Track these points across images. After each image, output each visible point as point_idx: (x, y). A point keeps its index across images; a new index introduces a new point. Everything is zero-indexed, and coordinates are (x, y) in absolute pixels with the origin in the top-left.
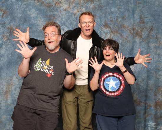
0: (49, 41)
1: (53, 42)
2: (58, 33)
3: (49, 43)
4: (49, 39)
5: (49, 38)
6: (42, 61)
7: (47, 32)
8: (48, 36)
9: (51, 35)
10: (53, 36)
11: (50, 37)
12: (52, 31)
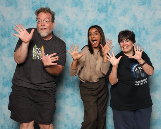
0: (41, 27)
1: (46, 29)
2: (52, 20)
3: (42, 29)
4: (42, 26)
5: (42, 24)
6: (37, 48)
7: (41, 18)
8: (41, 22)
9: (44, 22)
10: (46, 22)
11: (44, 24)
12: (45, 17)
